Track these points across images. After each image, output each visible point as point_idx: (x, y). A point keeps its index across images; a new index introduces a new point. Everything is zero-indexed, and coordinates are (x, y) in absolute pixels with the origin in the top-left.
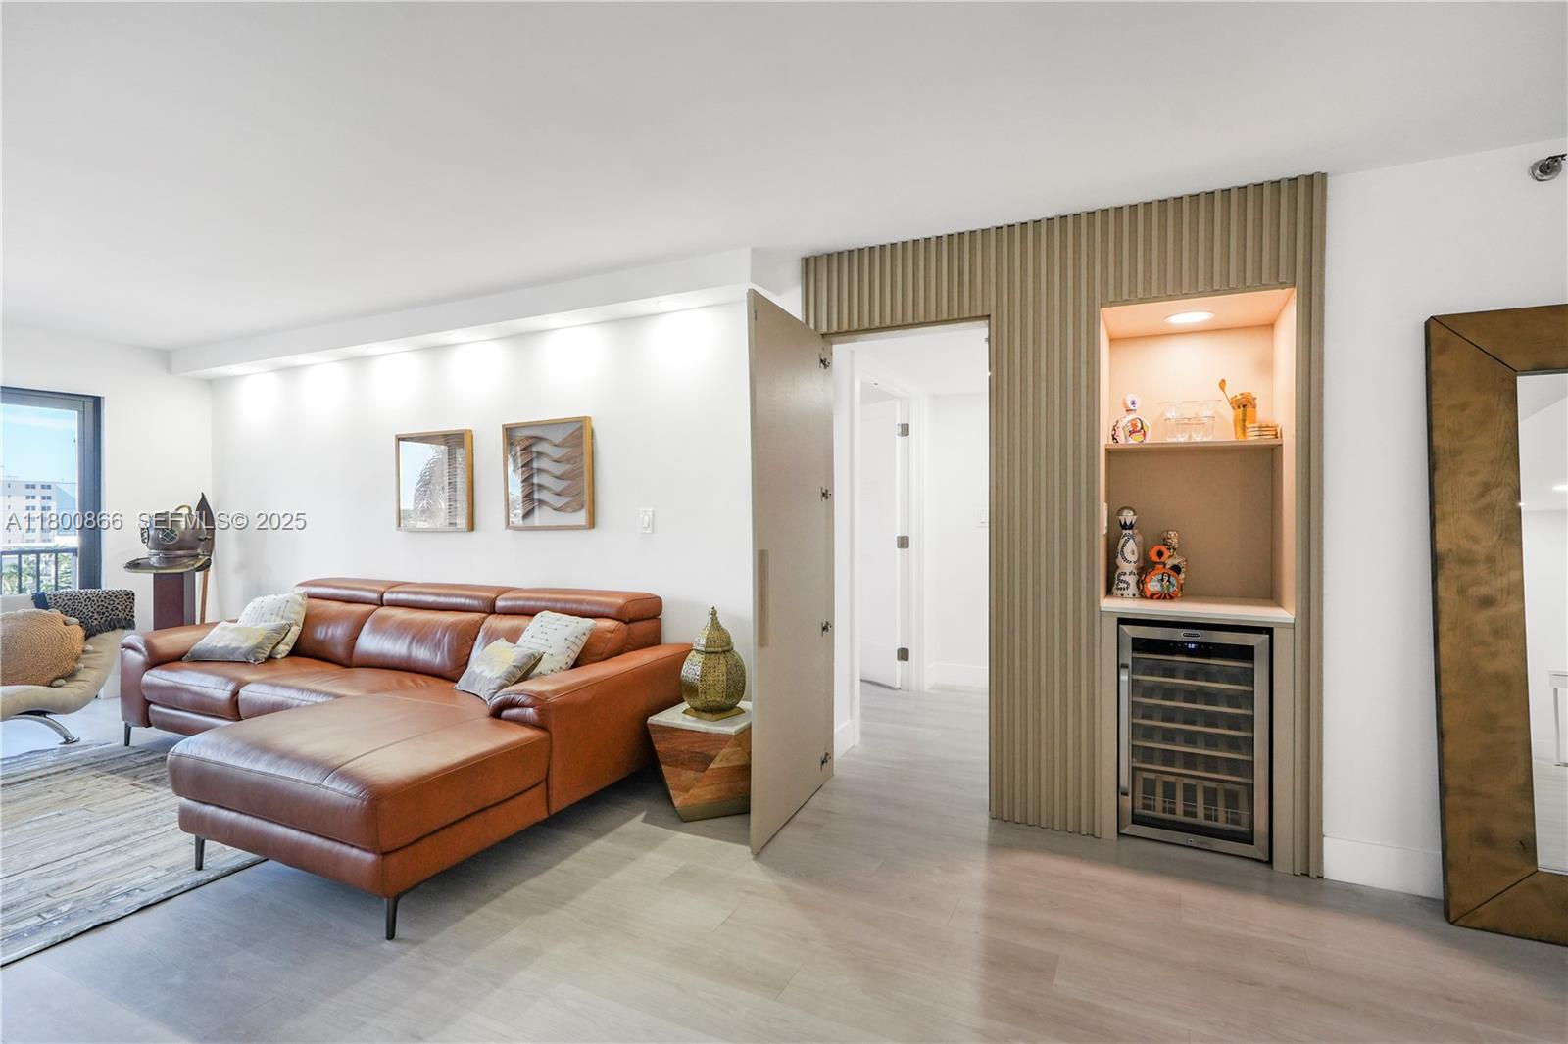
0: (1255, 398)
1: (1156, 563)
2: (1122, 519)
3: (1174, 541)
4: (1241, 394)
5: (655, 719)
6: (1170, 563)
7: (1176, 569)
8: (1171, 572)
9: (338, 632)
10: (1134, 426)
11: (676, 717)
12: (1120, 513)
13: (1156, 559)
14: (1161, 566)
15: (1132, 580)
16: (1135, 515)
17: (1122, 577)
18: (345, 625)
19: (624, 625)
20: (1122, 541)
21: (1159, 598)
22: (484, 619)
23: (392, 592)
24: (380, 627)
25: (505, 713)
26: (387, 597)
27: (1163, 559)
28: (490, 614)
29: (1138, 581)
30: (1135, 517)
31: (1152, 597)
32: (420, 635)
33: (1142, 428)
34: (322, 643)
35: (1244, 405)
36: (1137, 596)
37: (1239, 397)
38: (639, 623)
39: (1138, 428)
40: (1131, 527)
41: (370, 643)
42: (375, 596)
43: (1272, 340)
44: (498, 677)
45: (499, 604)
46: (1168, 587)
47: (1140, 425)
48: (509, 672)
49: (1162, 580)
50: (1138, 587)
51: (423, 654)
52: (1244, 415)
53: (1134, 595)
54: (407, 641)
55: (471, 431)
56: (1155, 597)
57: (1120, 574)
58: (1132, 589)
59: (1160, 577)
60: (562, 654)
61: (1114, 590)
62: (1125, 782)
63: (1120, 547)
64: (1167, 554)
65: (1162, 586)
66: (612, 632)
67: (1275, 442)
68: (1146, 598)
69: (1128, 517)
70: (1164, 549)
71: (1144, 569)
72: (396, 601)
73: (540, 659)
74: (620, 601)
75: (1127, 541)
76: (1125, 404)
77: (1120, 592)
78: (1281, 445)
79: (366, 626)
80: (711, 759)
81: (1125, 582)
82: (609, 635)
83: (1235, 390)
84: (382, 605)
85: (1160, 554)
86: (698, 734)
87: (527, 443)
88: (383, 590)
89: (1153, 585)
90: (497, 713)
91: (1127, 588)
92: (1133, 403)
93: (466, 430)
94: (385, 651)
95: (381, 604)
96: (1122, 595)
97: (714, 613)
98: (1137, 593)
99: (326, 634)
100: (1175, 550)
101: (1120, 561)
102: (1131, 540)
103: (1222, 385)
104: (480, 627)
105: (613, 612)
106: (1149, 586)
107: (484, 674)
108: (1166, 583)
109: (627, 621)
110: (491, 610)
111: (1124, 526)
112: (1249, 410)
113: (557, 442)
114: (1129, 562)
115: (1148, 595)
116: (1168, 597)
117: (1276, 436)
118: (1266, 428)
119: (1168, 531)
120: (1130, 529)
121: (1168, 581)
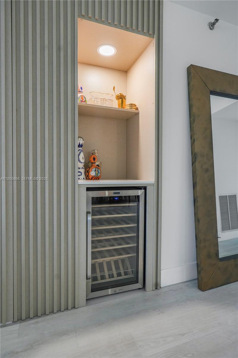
0: (126, 96)
1: (92, 163)
3: (97, 154)
4: (120, 94)
6: (97, 163)
10: (82, 98)
13: (93, 161)
14: (94, 165)
15: (83, 171)
16: (83, 140)
21: (94, 179)
27: (95, 162)
29: (85, 172)
30: (84, 141)
31: (92, 179)
33: (85, 101)
35: (121, 98)
36: (85, 179)
37: (119, 95)
39: (84, 100)
43: (127, 78)
46: (98, 173)
47: (84, 99)
50: (86, 175)
53: (84, 179)
58: (83, 176)
59: (95, 169)
62: (89, 273)
64: (96, 159)
65: (96, 173)
67: (136, 111)
68: (89, 179)
70: (95, 157)
71: (87, 167)
75: (80, 153)
77: (78, 177)
78: (139, 113)
81: (80, 172)
83: (118, 92)
85: (94, 159)
89: (93, 173)
91: (81, 175)
92: (81, 88)
96: (79, 179)
98: (85, 178)
102: (82, 152)
106: (91, 173)
111: (79, 146)
112: (124, 100)
114: (81, 163)
115: (90, 177)
116: (97, 179)
117: (136, 109)
118: (133, 106)
119: (94, 150)
120: (81, 147)
121: (98, 171)
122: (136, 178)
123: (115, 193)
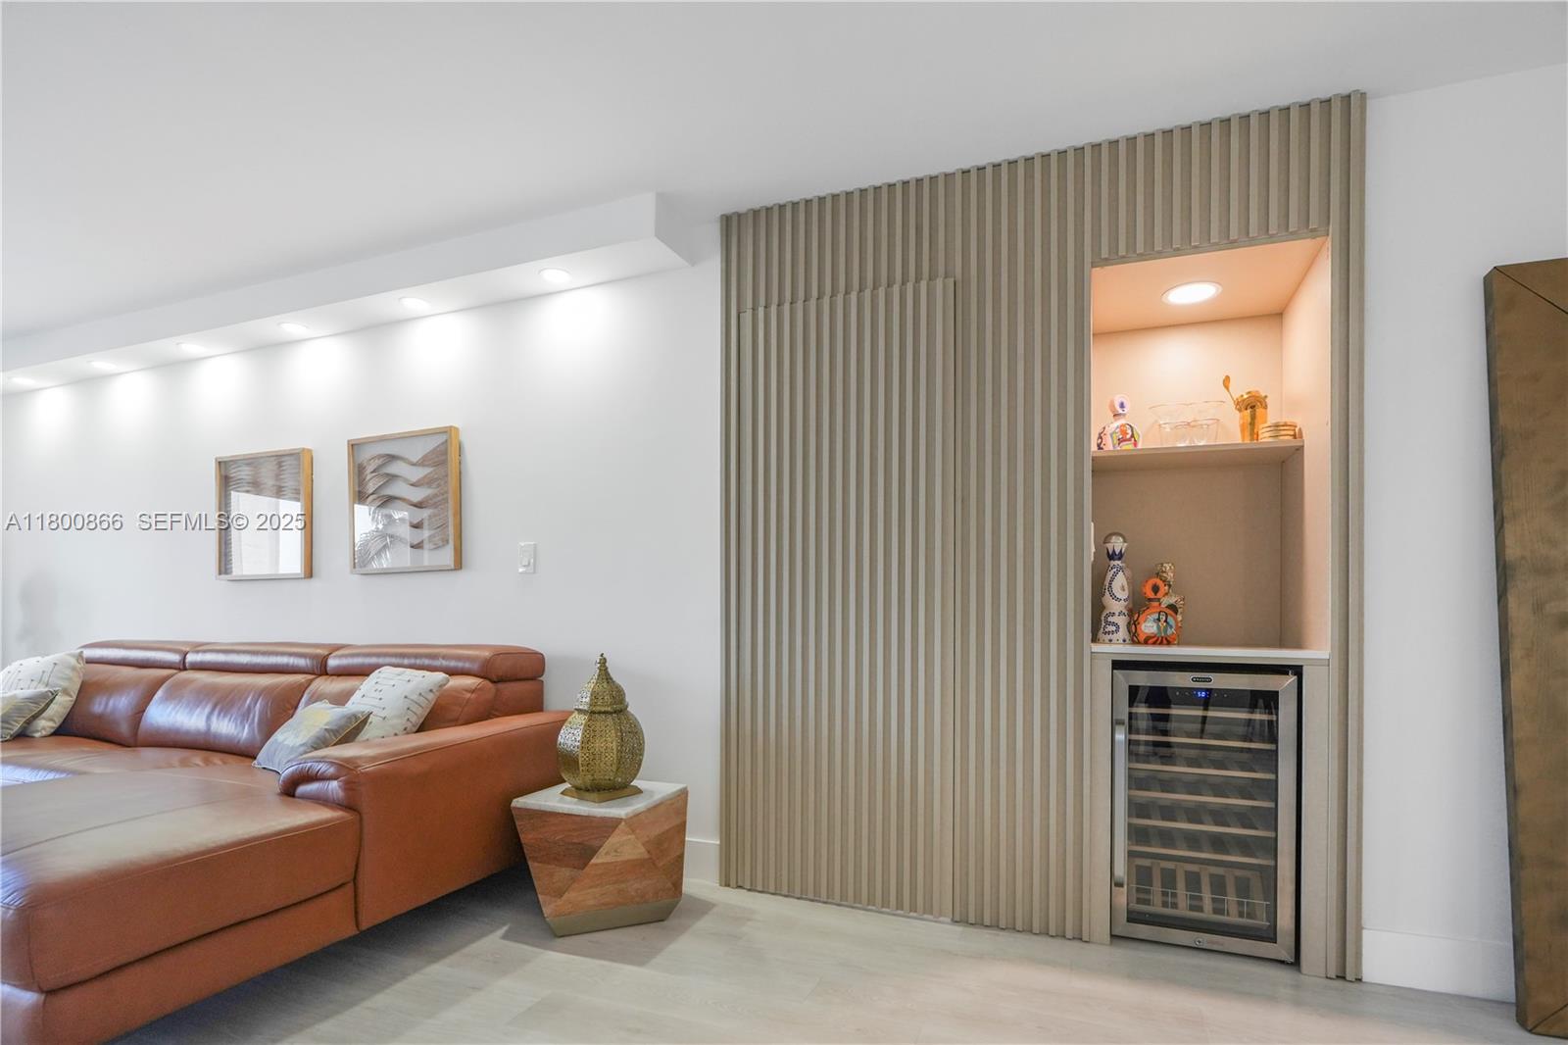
0: (1266, 397)
1: (1150, 600)
2: (1110, 546)
3: (1170, 576)
4: (1249, 393)
5: (519, 802)
6: (1166, 601)
7: (1173, 608)
8: (1169, 611)
9: (120, 704)
10: (1124, 433)
11: (553, 799)
12: (1106, 540)
13: (1151, 595)
14: (1156, 604)
15: (1122, 621)
16: (1125, 542)
17: (1110, 619)
18: (132, 693)
19: (490, 685)
20: (1110, 575)
21: (1154, 643)
22: (311, 681)
23: (198, 652)
24: (174, 695)
25: (302, 789)
26: (190, 658)
27: (1159, 595)
28: (320, 675)
29: (1129, 623)
30: (1126, 544)
31: (1146, 642)
32: (224, 702)
33: (1132, 436)
34: (100, 717)
35: (1252, 405)
36: (1127, 641)
37: (1245, 396)
38: (512, 684)
39: (1128, 436)
40: (1120, 556)
41: (162, 714)
42: (175, 658)
43: (1281, 332)
44: (301, 745)
45: (332, 663)
46: (1167, 629)
47: (1129, 432)
48: (318, 738)
49: (1159, 620)
50: (1129, 631)
51: (225, 727)
52: (1253, 417)
53: (1124, 641)
54: (207, 710)
55: (310, 451)
56: (1151, 641)
57: (1108, 615)
58: (1123, 633)
59: (1156, 616)
60: (399, 717)
61: (1101, 635)
62: (1120, 871)
63: (1107, 583)
64: (1164, 589)
65: (1159, 628)
66: (473, 691)
67: (1296, 443)
68: (1139, 643)
69: (1117, 544)
70: (1160, 583)
71: (1137, 608)
72: (201, 663)
73: (365, 721)
74: (487, 654)
75: (1115, 575)
76: (1112, 406)
77: (1108, 637)
78: (1303, 446)
79: (159, 693)
80: (594, 851)
81: (1114, 624)
82: (468, 695)
83: (1240, 390)
84: (185, 669)
85: (1156, 589)
86: (578, 819)
87: (378, 462)
88: (188, 649)
89: (1148, 627)
90: (290, 789)
91: (1117, 631)
92: (1122, 406)
93: (304, 449)
94: (178, 725)
95: (182, 667)
96: (1111, 641)
97: (603, 662)
98: (1127, 638)
99: (107, 704)
100: (1170, 586)
101: (1107, 599)
102: (1121, 573)
103: (1226, 381)
104: (304, 692)
105: (475, 667)
106: (1143, 627)
107: (286, 743)
108: (1162, 624)
109: (495, 680)
110: (321, 670)
111: (1112, 556)
112: (1259, 411)
113: (415, 461)
114: (1118, 600)
115: (1142, 639)
116: (1165, 642)
117: (1294, 436)
118: (1282, 428)
119: (1162, 564)
120: (1119, 559)
121: (1166, 621)
122: (1299, 645)
123: (1195, 680)
